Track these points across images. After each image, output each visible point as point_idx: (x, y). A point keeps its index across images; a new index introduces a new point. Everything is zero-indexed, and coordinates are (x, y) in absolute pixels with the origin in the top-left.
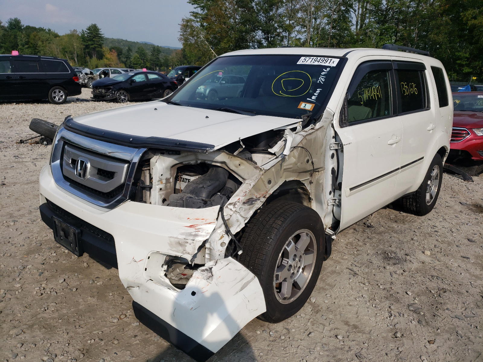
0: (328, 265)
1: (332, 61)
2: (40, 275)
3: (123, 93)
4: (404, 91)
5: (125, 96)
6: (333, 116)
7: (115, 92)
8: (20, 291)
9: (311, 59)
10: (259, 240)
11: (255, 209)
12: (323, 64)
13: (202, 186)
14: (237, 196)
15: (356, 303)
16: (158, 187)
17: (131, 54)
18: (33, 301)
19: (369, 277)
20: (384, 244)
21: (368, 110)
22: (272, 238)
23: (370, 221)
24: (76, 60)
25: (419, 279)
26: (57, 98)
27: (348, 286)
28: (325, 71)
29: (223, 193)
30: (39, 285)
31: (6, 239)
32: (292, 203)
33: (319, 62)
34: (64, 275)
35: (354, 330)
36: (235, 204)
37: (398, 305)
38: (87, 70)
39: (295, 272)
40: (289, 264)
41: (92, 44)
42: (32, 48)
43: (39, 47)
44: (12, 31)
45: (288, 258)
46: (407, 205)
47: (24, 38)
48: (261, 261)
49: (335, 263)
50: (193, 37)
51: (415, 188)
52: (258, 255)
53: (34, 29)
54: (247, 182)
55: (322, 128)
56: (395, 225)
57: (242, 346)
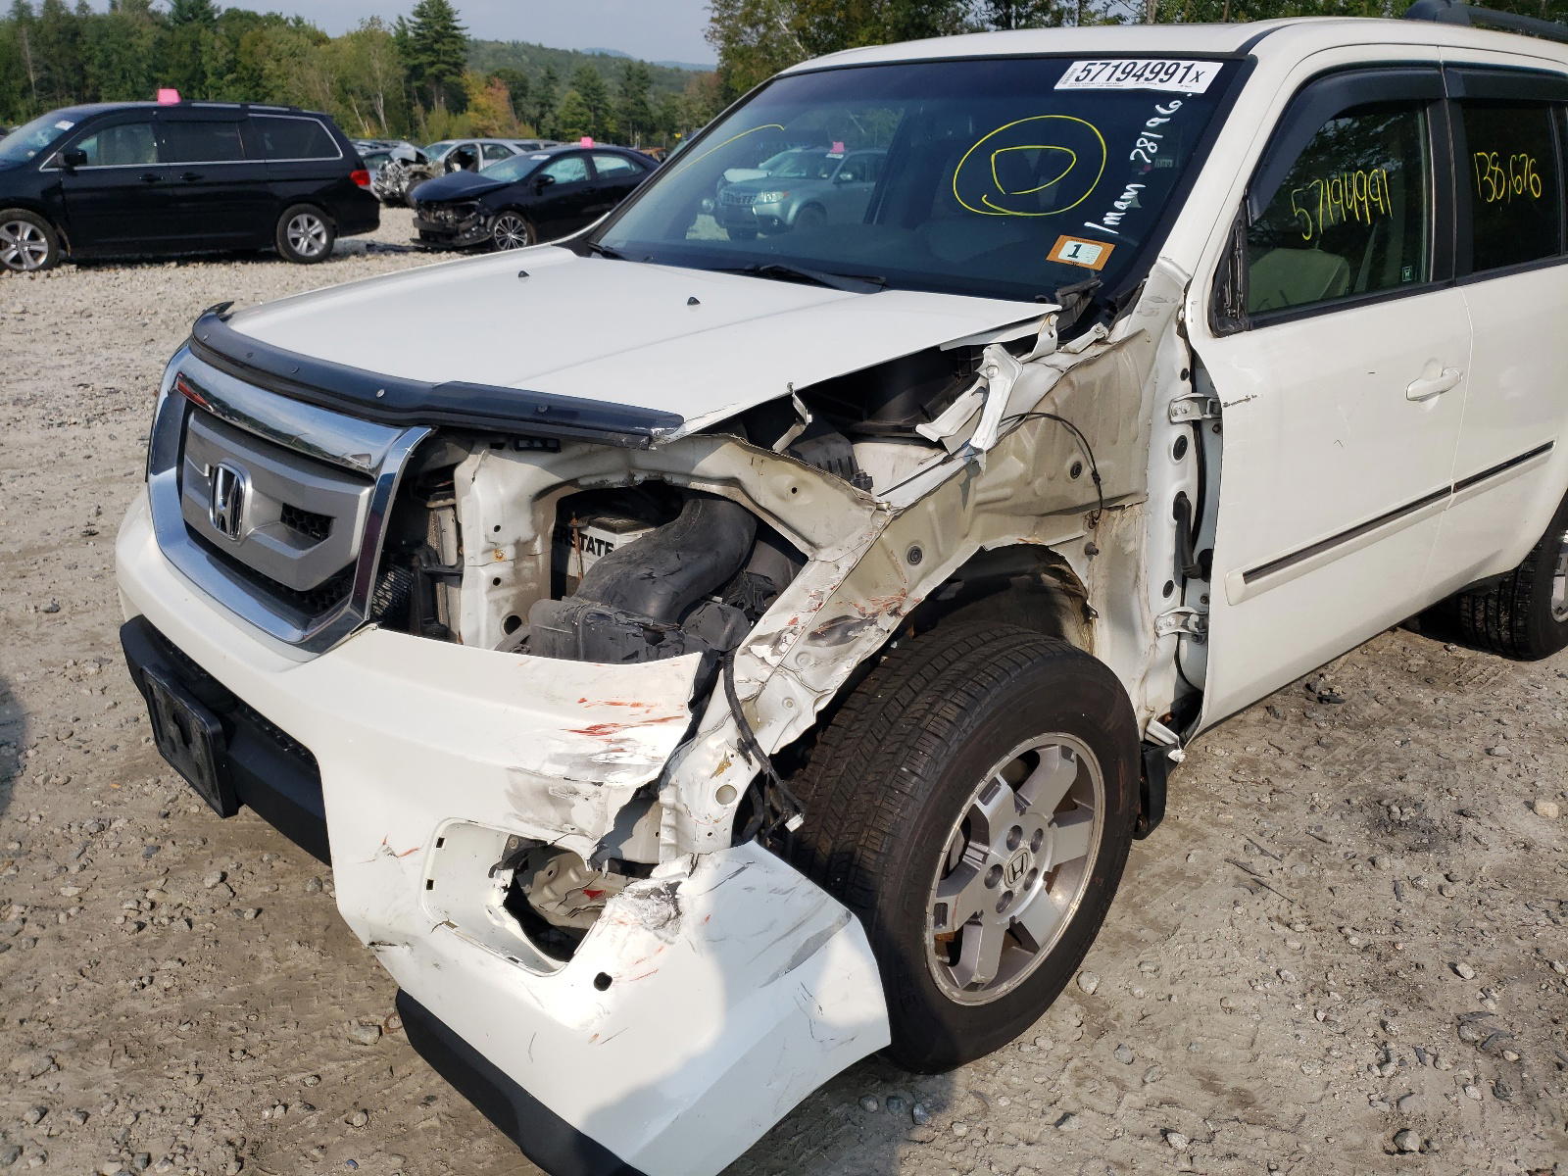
0: (1158, 847)
1: (1192, 74)
2: (148, 856)
3: (515, 223)
4: (1486, 186)
5: (519, 233)
6: (1186, 291)
7: (487, 218)
8: (73, 911)
9: (1110, 70)
10: (870, 778)
11: (859, 657)
12: (1155, 85)
13: (648, 571)
14: (786, 608)
15: (1252, 1002)
16: (486, 574)
17: (557, 90)
18: (107, 949)
19: (1309, 899)
20: (1377, 768)
21: (1336, 263)
22: (919, 771)
23: (1329, 678)
24: (382, 117)
25: (1509, 910)
26: (303, 244)
27: (1226, 931)
28: (1163, 111)
29: (733, 598)
30: (139, 895)
31: (63, 725)
32: (1008, 635)
33: (1142, 79)
34: (226, 859)
35: (1238, 1112)
36: (777, 641)
37: (1414, 1018)
38: (408, 150)
39: (1018, 888)
40: (991, 862)
41: (432, 64)
42: (247, 83)
43: (268, 78)
44: (184, 28)
45: (986, 842)
46: (1474, 621)
47: (221, 49)
48: (874, 857)
49: (1183, 838)
50: (753, 26)
51: (1510, 557)
52: (865, 835)
53: (251, 18)
54: (823, 555)
55: (1137, 341)
56: (1423, 695)
57: (804, 1156)
